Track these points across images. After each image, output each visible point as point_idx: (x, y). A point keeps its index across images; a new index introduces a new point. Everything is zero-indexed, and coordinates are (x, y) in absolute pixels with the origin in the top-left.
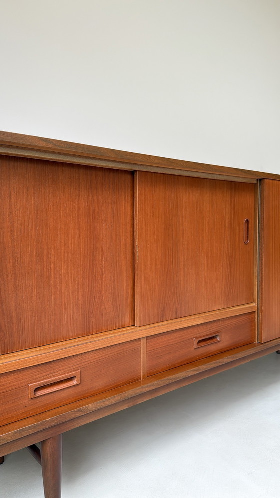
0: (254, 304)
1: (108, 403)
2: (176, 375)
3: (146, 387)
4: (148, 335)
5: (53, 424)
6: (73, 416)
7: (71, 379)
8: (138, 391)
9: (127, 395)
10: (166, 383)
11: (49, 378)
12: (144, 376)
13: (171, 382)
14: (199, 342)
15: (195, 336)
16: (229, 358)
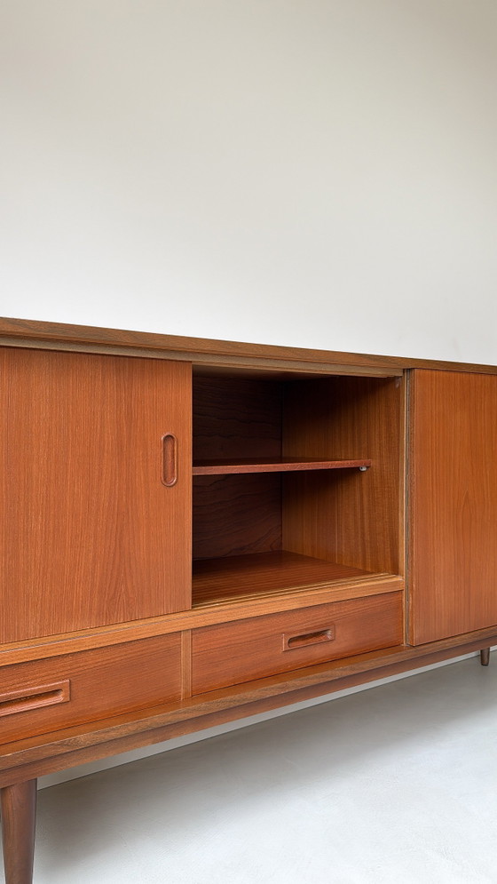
0: (399, 579)
1: (113, 735)
2: (242, 695)
3: (185, 713)
4: (193, 626)
5: (17, 762)
6: (52, 752)
7: (54, 692)
8: (170, 718)
9: (149, 723)
10: (223, 707)
11: (15, 689)
12: (186, 693)
13: (232, 705)
14: (291, 641)
15: (282, 631)
16: (345, 670)
